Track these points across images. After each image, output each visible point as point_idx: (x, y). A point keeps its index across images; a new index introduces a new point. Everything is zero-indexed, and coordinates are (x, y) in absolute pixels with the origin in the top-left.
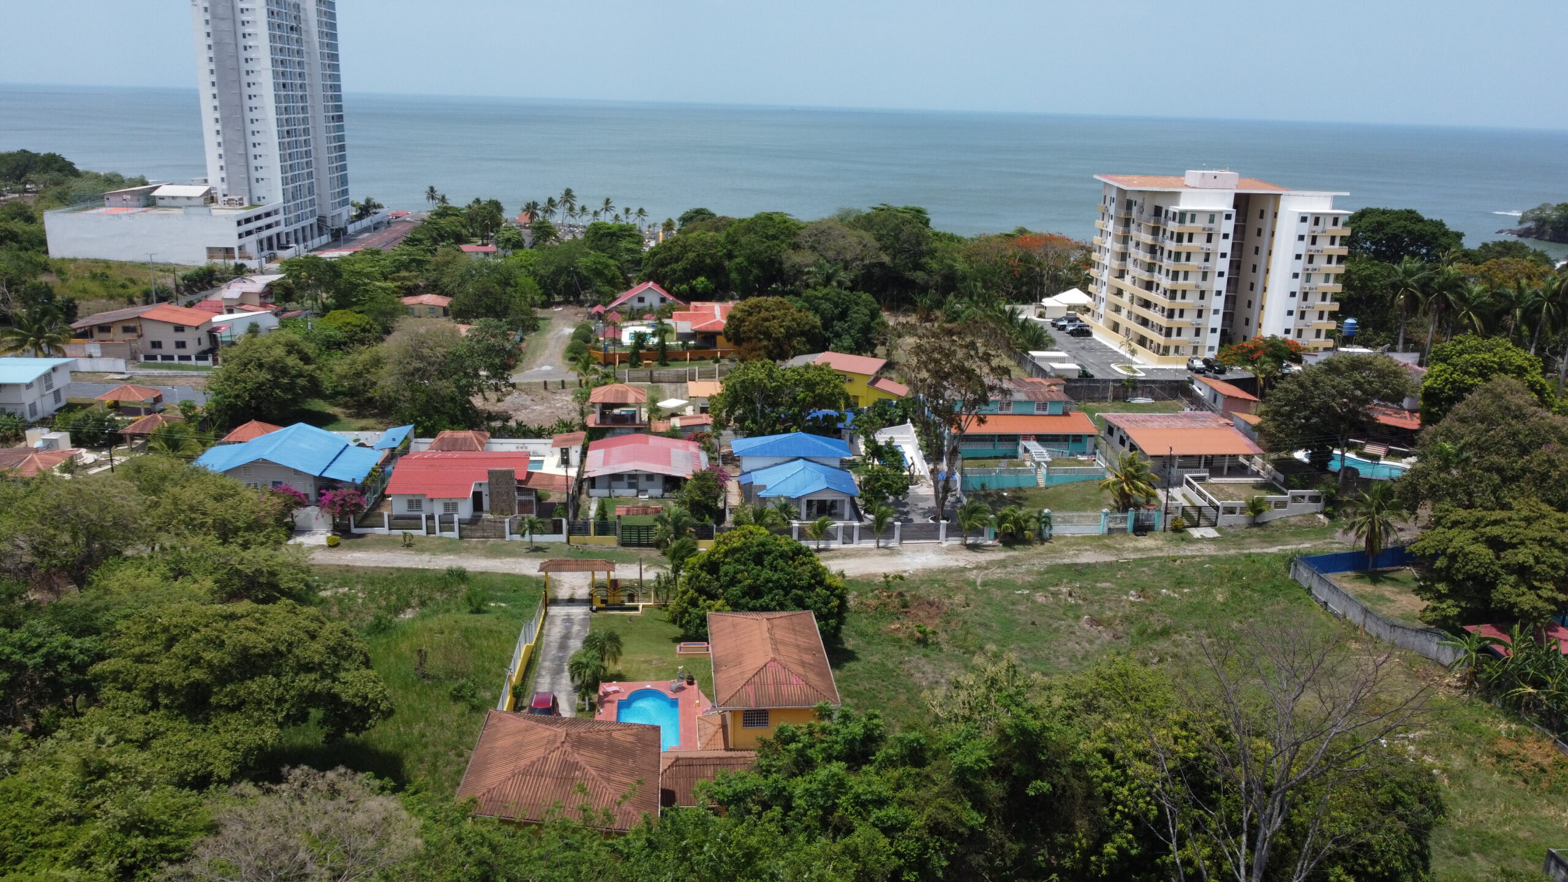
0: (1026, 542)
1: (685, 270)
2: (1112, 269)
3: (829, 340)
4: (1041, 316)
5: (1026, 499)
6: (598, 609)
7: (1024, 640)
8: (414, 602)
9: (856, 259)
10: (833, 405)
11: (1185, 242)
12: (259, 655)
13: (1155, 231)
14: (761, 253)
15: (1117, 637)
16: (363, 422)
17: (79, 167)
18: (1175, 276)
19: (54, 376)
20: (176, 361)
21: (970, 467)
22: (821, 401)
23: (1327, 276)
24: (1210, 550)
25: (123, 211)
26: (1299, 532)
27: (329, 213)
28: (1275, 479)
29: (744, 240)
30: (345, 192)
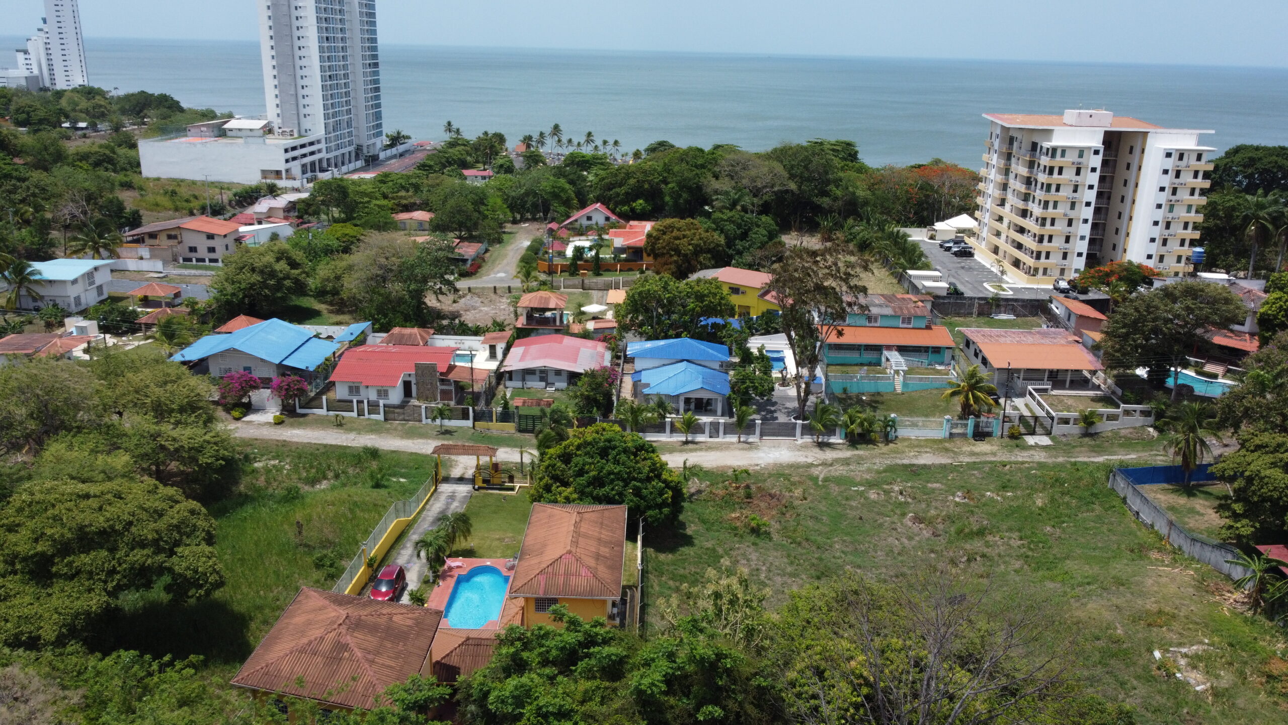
0: (872, 442)
1: (627, 194)
2: (995, 198)
3: (731, 257)
4: (932, 238)
5: (882, 403)
6: (480, 488)
7: (848, 534)
8: (330, 474)
9: (765, 187)
10: (720, 314)
11: (1055, 174)
12: (96, 533)
13: (1031, 165)
14: (690, 180)
15: (935, 535)
16: (340, 318)
17: (184, 105)
18: (1046, 205)
19: (96, 274)
20: (207, 263)
21: (834, 372)
22: (710, 311)
23: (1190, 207)
24: (1040, 457)
25: (198, 140)
26: (1128, 443)
27: (365, 142)
28: (1114, 393)
29: (676, 169)
30: (379, 126)
